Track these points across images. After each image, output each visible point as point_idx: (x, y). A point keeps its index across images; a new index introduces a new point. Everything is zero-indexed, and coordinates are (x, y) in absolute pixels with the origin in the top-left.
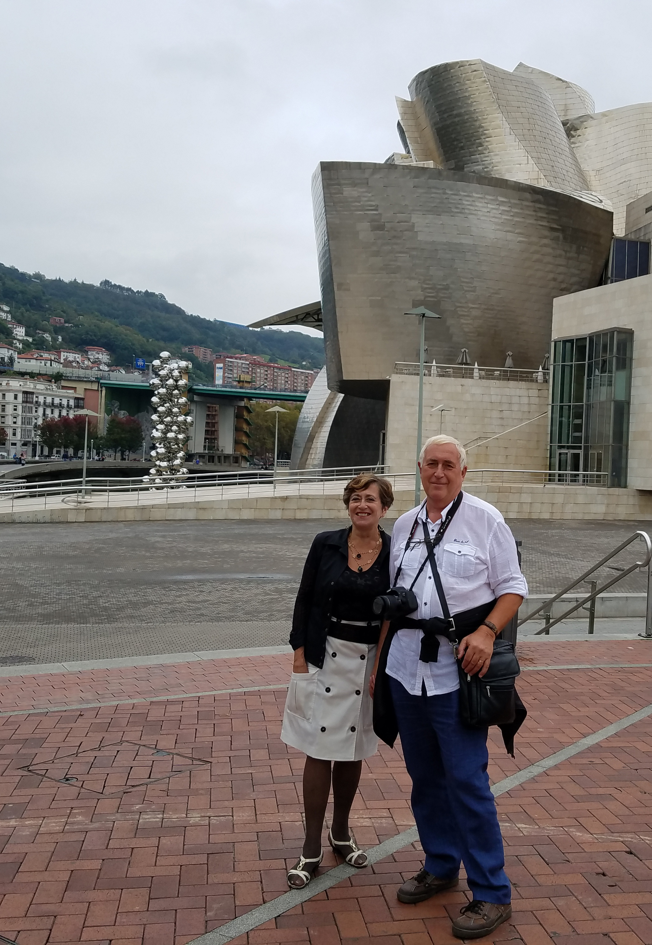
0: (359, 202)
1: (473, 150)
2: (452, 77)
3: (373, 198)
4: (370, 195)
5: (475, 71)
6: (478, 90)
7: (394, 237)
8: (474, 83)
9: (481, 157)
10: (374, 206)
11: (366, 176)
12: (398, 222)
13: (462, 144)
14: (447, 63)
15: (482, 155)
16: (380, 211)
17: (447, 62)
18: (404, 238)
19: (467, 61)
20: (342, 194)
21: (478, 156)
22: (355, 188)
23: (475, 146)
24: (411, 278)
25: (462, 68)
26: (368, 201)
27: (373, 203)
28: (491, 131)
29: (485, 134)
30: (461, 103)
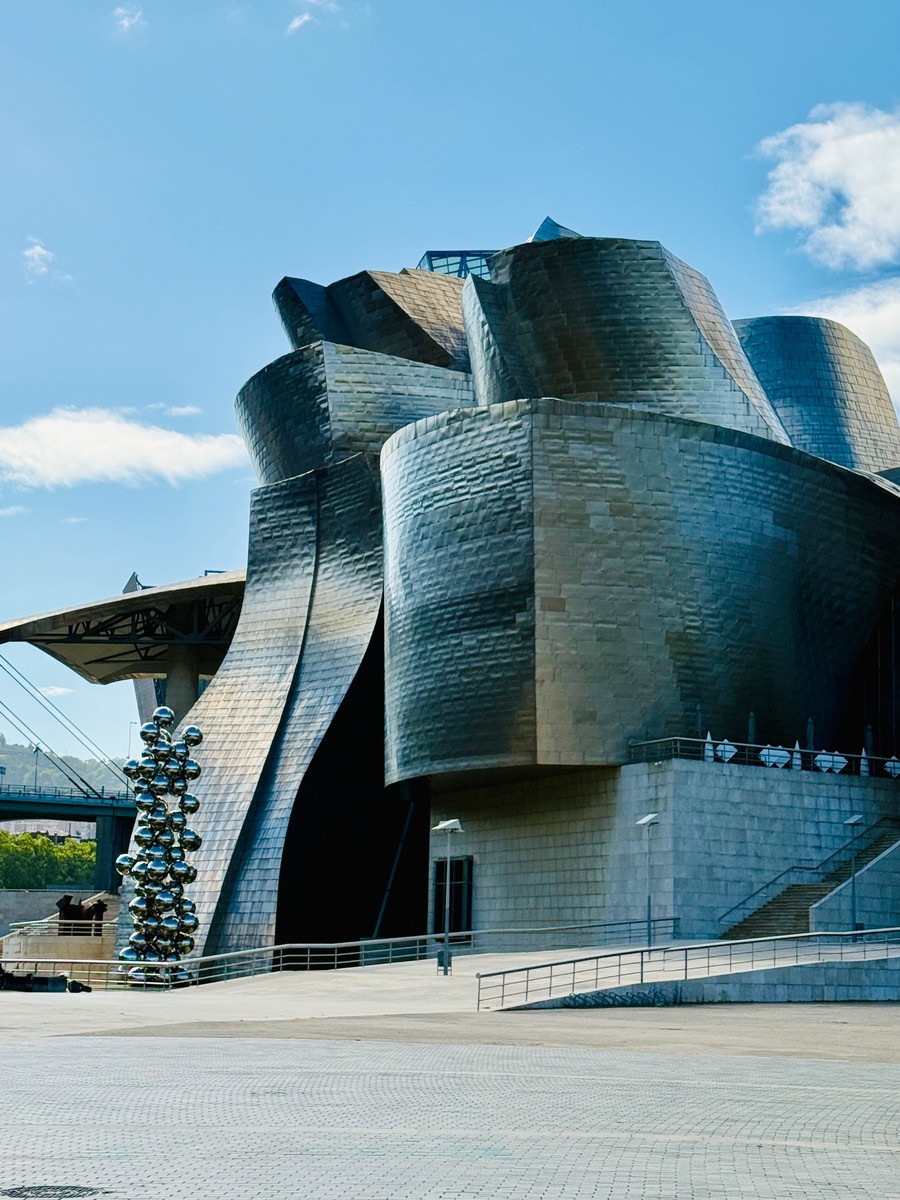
0: (594, 468)
1: (641, 380)
2: (601, 261)
3: (617, 464)
4: (614, 458)
5: (650, 258)
6: (656, 289)
7: (645, 528)
8: (647, 277)
9: (658, 395)
10: (617, 476)
11: (610, 427)
12: (653, 505)
13: (618, 369)
14: (593, 239)
15: (659, 392)
16: (627, 485)
17: (593, 236)
18: (661, 530)
19: (635, 241)
20: (567, 453)
21: (651, 392)
22: (591, 446)
23: (645, 375)
24: (666, 596)
25: (623, 251)
26: (609, 467)
27: (618, 472)
28: (678, 356)
29: (666, 359)
30: (620, 305)
